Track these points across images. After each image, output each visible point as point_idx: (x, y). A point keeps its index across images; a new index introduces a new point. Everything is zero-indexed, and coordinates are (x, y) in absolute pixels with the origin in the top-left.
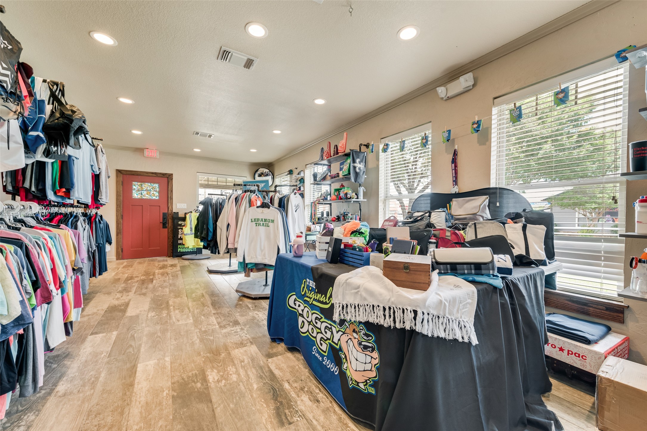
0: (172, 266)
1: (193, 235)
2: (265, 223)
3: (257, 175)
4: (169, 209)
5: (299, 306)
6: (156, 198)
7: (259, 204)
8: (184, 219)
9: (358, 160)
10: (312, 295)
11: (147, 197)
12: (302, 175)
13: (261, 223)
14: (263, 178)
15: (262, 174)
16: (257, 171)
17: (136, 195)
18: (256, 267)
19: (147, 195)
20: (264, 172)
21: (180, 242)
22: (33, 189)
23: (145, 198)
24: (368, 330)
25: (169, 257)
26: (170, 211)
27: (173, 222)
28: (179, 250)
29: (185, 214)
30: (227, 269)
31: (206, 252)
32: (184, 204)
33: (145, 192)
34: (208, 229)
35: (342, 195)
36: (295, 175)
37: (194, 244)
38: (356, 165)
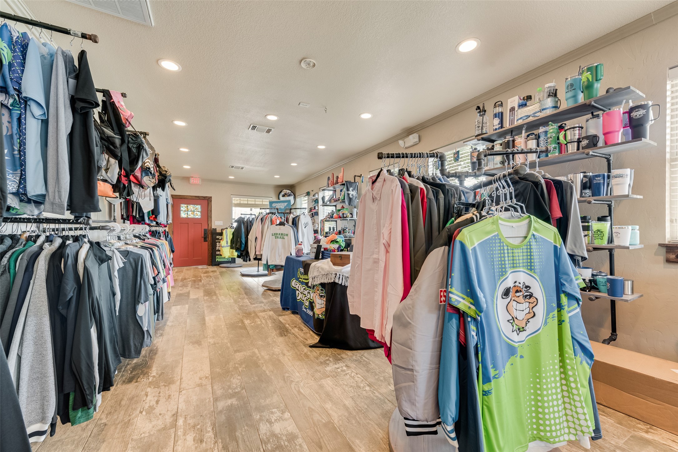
0: (212, 271)
1: (229, 247)
2: (282, 236)
3: (281, 196)
4: (209, 226)
5: (297, 284)
6: (199, 217)
7: (278, 222)
8: (221, 234)
9: (351, 189)
10: (302, 277)
11: (191, 216)
12: (317, 196)
13: (279, 236)
14: (287, 198)
15: (286, 194)
16: (281, 192)
17: (183, 215)
18: (275, 268)
19: (191, 215)
20: (287, 192)
21: (218, 253)
22: (138, 216)
23: (190, 217)
24: (322, 288)
25: (209, 265)
26: (209, 228)
27: (212, 236)
28: (217, 260)
29: (222, 229)
30: (256, 273)
31: (239, 261)
32: (220, 222)
33: (190, 212)
34: (241, 241)
35: (341, 214)
36: (311, 196)
37: (229, 255)
38: (349, 192)
